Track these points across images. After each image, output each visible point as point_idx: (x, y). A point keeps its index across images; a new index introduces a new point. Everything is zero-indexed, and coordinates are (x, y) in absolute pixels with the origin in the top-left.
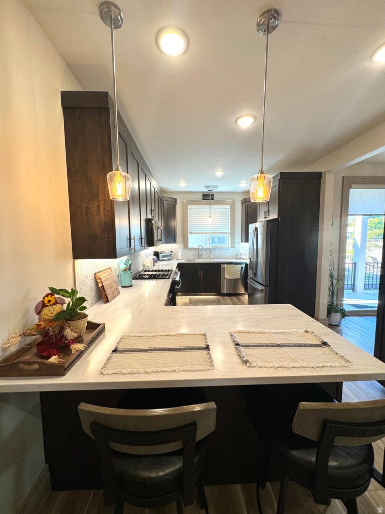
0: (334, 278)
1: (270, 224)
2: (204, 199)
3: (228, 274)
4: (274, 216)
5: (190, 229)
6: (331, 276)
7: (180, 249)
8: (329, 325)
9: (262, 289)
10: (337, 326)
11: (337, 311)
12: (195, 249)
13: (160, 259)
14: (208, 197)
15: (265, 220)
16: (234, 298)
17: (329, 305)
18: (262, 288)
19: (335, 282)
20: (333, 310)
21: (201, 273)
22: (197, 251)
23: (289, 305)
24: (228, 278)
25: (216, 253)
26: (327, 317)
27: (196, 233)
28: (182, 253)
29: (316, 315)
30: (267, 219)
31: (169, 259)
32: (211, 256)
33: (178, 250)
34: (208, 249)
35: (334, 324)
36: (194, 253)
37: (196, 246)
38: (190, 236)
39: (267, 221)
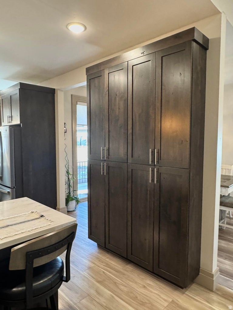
0: (70, 174)
1: (13, 129)
4: (17, 121)
6: (68, 172)
8: (68, 212)
9: (8, 192)
10: (74, 211)
11: (73, 200)
15: (9, 124)
17: (67, 196)
18: (9, 190)
19: (70, 177)
20: (70, 199)
23: (26, 198)
26: (66, 205)
29: (58, 207)
30: (11, 124)
35: (71, 210)
39: (10, 126)
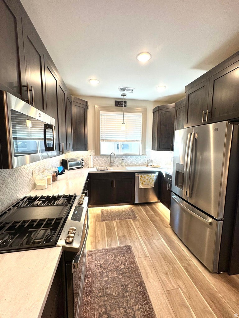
2: (116, 105)
3: (142, 184)
5: (102, 136)
7: (92, 157)
12: (107, 156)
13: (69, 168)
14: (120, 104)
16: (148, 207)
21: (114, 184)
22: (109, 158)
24: (142, 187)
25: (128, 160)
27: (108, 141)
28: (94, 160)
31: (79, 168)
32: (123, 164)
33: (89, 157)
34: (120, 156)
36: (107, 160)
37: (108, 153)
38: (102, 143)
